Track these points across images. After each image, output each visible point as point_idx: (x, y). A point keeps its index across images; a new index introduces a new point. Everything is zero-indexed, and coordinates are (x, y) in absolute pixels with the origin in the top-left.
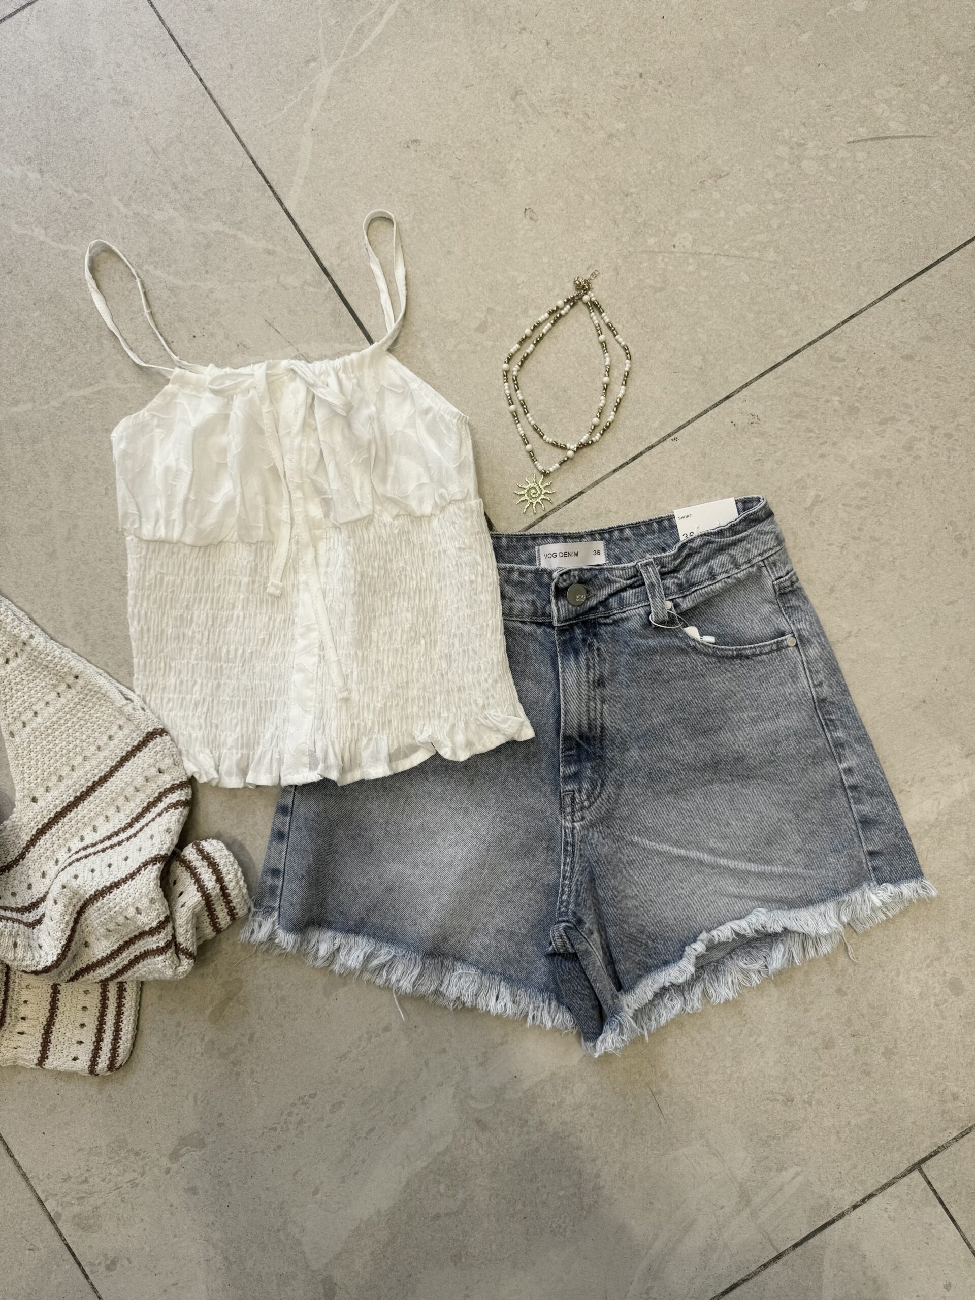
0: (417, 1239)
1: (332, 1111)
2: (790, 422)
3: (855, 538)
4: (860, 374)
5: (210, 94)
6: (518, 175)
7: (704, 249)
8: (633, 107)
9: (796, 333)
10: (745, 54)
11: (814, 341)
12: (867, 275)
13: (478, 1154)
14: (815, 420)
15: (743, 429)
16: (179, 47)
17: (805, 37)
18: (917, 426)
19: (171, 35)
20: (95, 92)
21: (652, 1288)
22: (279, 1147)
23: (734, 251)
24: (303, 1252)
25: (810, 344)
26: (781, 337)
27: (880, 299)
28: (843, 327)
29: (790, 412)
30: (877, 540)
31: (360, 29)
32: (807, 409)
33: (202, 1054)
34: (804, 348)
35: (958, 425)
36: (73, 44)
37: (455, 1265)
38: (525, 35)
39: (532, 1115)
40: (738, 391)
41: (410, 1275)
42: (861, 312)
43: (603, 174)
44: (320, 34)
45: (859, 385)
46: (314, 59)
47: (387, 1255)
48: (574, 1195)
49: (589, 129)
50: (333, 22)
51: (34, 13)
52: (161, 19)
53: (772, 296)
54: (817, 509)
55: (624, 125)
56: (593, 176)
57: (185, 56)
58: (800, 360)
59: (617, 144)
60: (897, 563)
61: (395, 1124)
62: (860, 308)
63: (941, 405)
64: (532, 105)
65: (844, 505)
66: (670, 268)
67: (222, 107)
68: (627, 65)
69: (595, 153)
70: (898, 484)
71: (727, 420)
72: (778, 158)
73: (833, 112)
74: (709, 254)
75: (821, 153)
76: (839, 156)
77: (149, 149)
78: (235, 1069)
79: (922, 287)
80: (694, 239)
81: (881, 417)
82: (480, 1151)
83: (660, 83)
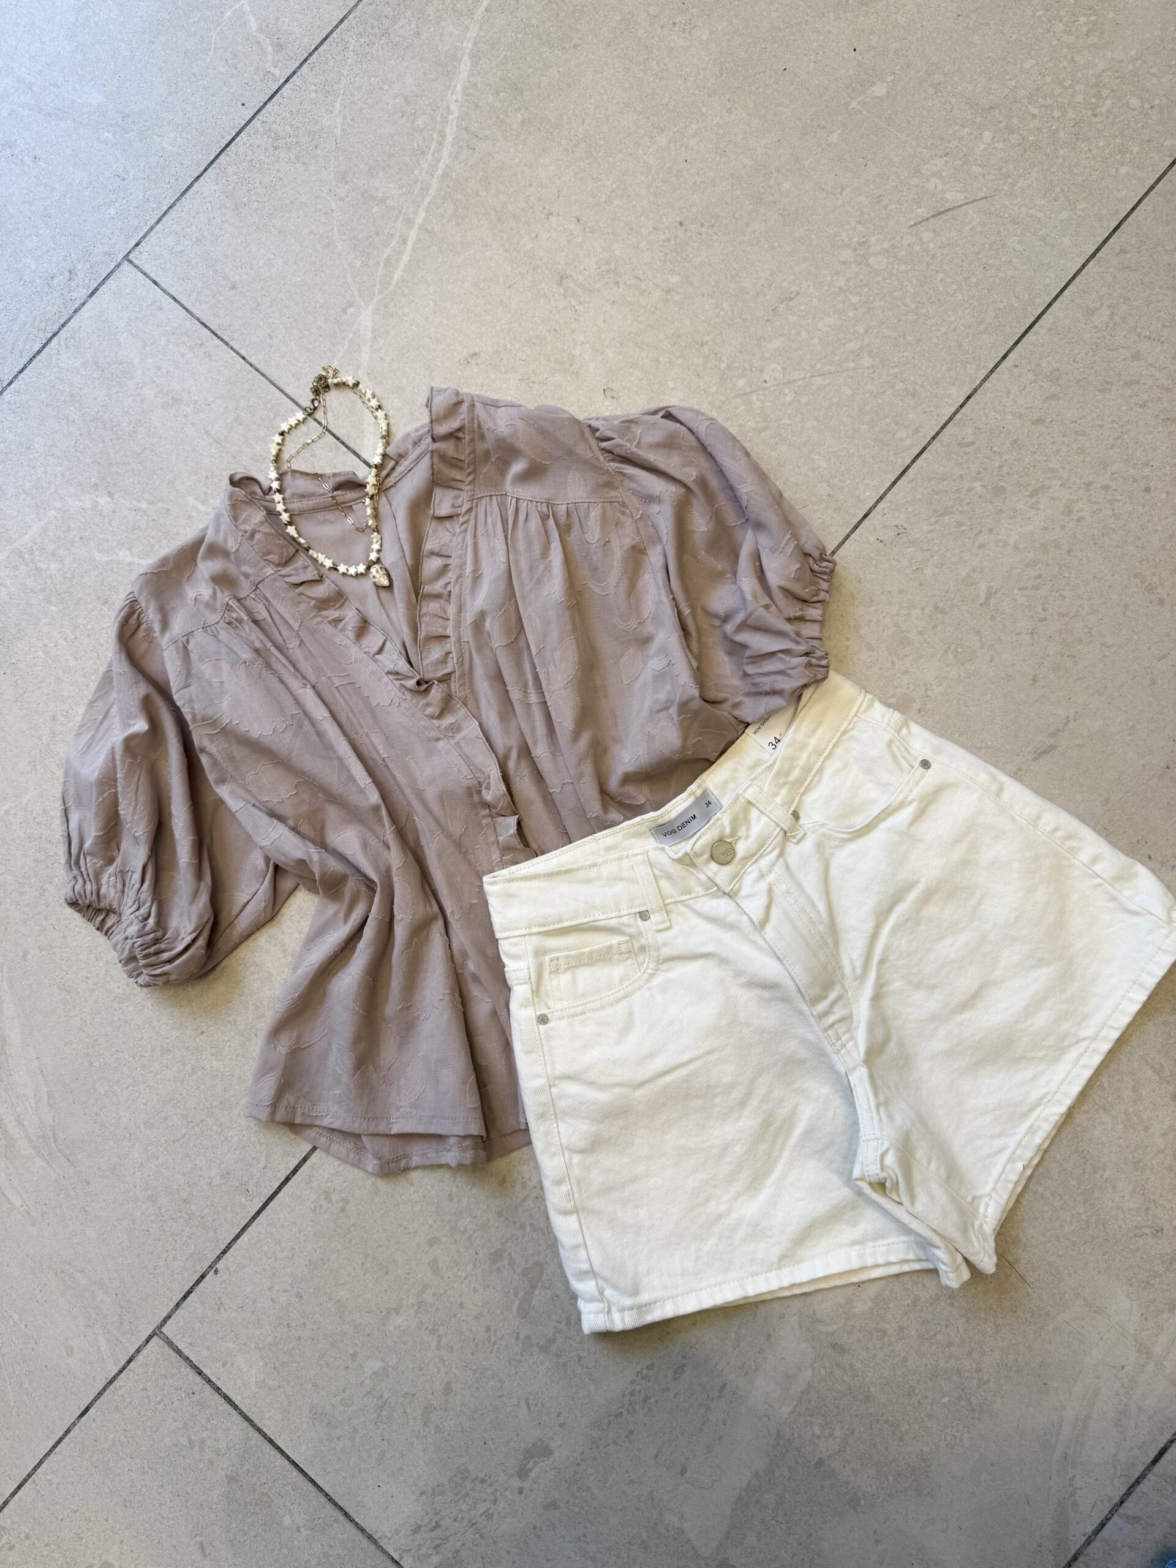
0: (806, 1493)
1: (675, 1378)
2: (937, 521)
3: (1041, 620)
4: (994, 452)
5: (257, 370)
6: (587, 357)
7: (796, 375)
8: (682, 257)
9: (917, 431)
10: (778, 171)
11: (937, 434)
12: (970, 351)
13: (844, 1381)
14: (962, 512)
15: (892, 543)
16: (213, 332)
17: (834, 137)
18: (1070, 488)
19: (202, 323)
20: (142, 401)
21: (1074, 1477)
22: (631, 1432)
23: (828, 368)
24: (689, 1541)
25: (934, 438)
26: (902, 440)
27: (991, 372)
28: (963, 410)
29: (935, 511)
30: (1066, 615)
31: (388, 263)
32: (951, 503)
33: (521, 1353)
34: (929, 444)
35: (1113, 474)
36: (108, 360)
37: (855, 1510)
38: (553, 219)
39: (889, 1323)
40: (874, 506)
41: (811, 1535)
42: (975, 390)
43: (671, 332)
44: (349, 279)
45: (997, 465)
46: (351, 304)
47: (780, 1520)
48: (960, 1397)
49: (645, 291)
50: (358, 263)
51: (62, 343)
52: (188, 311)
53: (880, 401)
54: (993, 601)
55: (678, 277)
56: (662, 337)
57: (222, 340)
58: (929, 456)
59: (677, 298)
60: (1094, 633)
61: (747, 1373)
62: (974, 387)
63: (1087, 459)
64: (581, 285)
65: (1020, 589)
66: (768, 404)
67: (272, 379)
68: (664, 219)
69: (657, 312)
70: (1069, 552)
71: (872, 539)
72: (844, 263)
73: (885, 202)
74: (803, 379)
75: (886, 245)
76: (905, 242)
77: (211, 440)
78: (560, 1361)
79: (1031, 347)
80: (783, 368)
81: (1030, 489)
82: (845, 1378)
83: (702, 225)
